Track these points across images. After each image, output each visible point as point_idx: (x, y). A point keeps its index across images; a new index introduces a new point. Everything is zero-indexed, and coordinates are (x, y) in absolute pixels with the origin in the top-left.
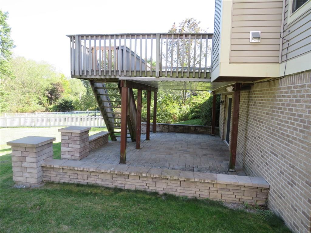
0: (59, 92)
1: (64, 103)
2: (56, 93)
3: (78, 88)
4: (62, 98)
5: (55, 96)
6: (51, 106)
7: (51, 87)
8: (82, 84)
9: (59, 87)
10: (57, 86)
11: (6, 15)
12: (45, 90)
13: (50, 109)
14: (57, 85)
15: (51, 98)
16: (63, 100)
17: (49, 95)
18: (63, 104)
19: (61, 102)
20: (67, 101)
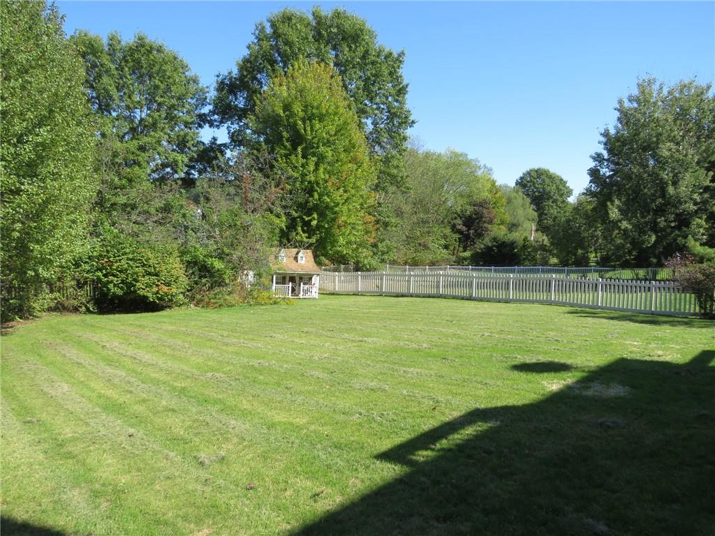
0: (485, 222)
1: (495, 246)
2: (478, 223)
3: (520, 212)
4: (492, 234)
5: (476, 231)
6: (467, 254)
7: (469, 210)
8: (528, 204)
9: (485, 211)
10: (481, 208)
11: (399, 60)
12: (456, 218)
13: (465, 259)
14: (480, 206)
15: (469, 235)
16: (495, 239)
17: (464, 229)
18: (494, 248)
19: (490, 244)
20: (504, 242)
